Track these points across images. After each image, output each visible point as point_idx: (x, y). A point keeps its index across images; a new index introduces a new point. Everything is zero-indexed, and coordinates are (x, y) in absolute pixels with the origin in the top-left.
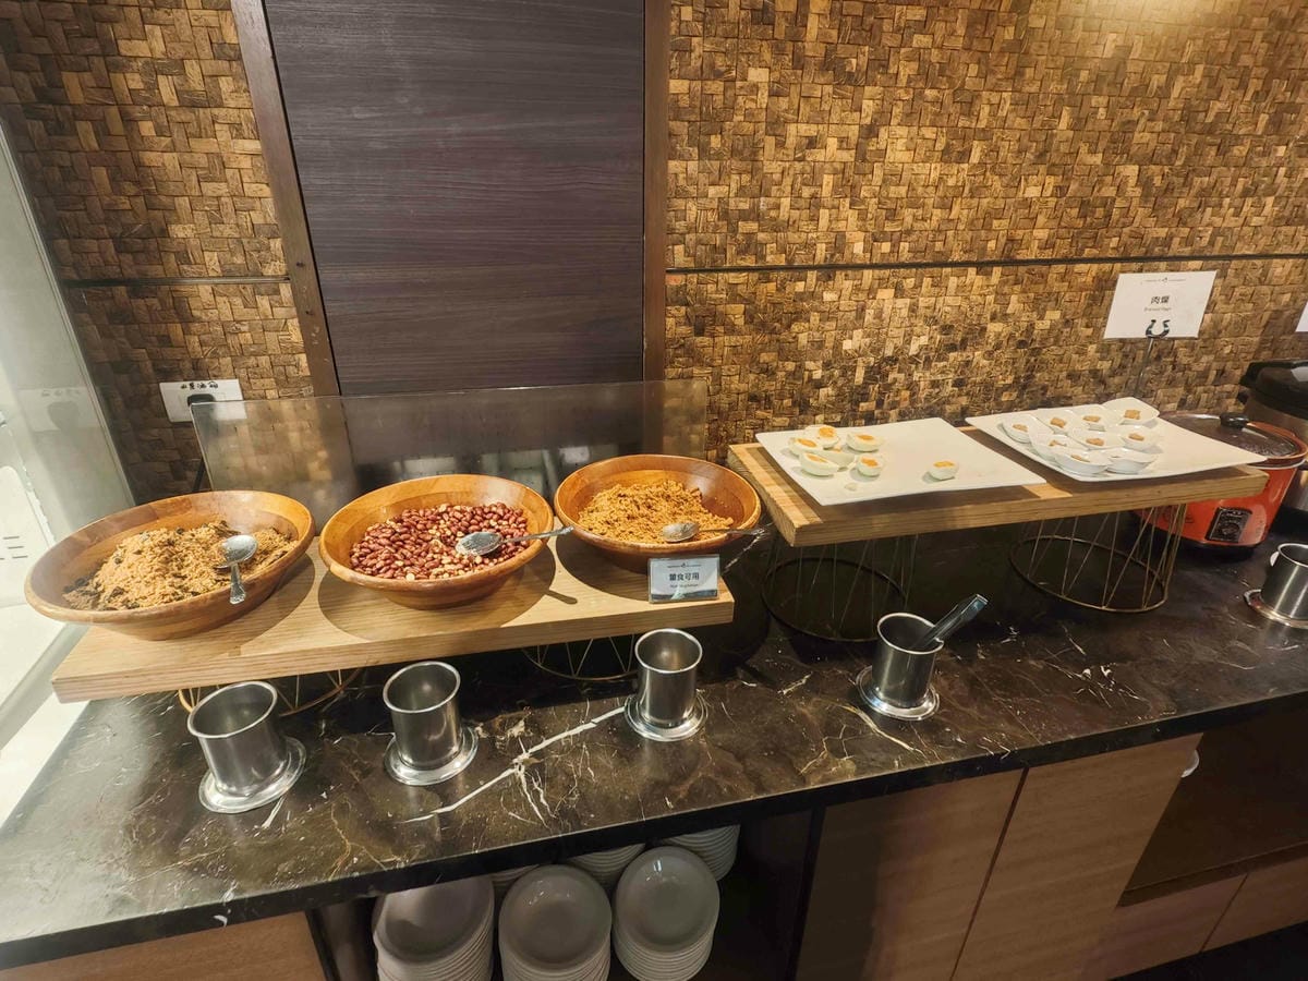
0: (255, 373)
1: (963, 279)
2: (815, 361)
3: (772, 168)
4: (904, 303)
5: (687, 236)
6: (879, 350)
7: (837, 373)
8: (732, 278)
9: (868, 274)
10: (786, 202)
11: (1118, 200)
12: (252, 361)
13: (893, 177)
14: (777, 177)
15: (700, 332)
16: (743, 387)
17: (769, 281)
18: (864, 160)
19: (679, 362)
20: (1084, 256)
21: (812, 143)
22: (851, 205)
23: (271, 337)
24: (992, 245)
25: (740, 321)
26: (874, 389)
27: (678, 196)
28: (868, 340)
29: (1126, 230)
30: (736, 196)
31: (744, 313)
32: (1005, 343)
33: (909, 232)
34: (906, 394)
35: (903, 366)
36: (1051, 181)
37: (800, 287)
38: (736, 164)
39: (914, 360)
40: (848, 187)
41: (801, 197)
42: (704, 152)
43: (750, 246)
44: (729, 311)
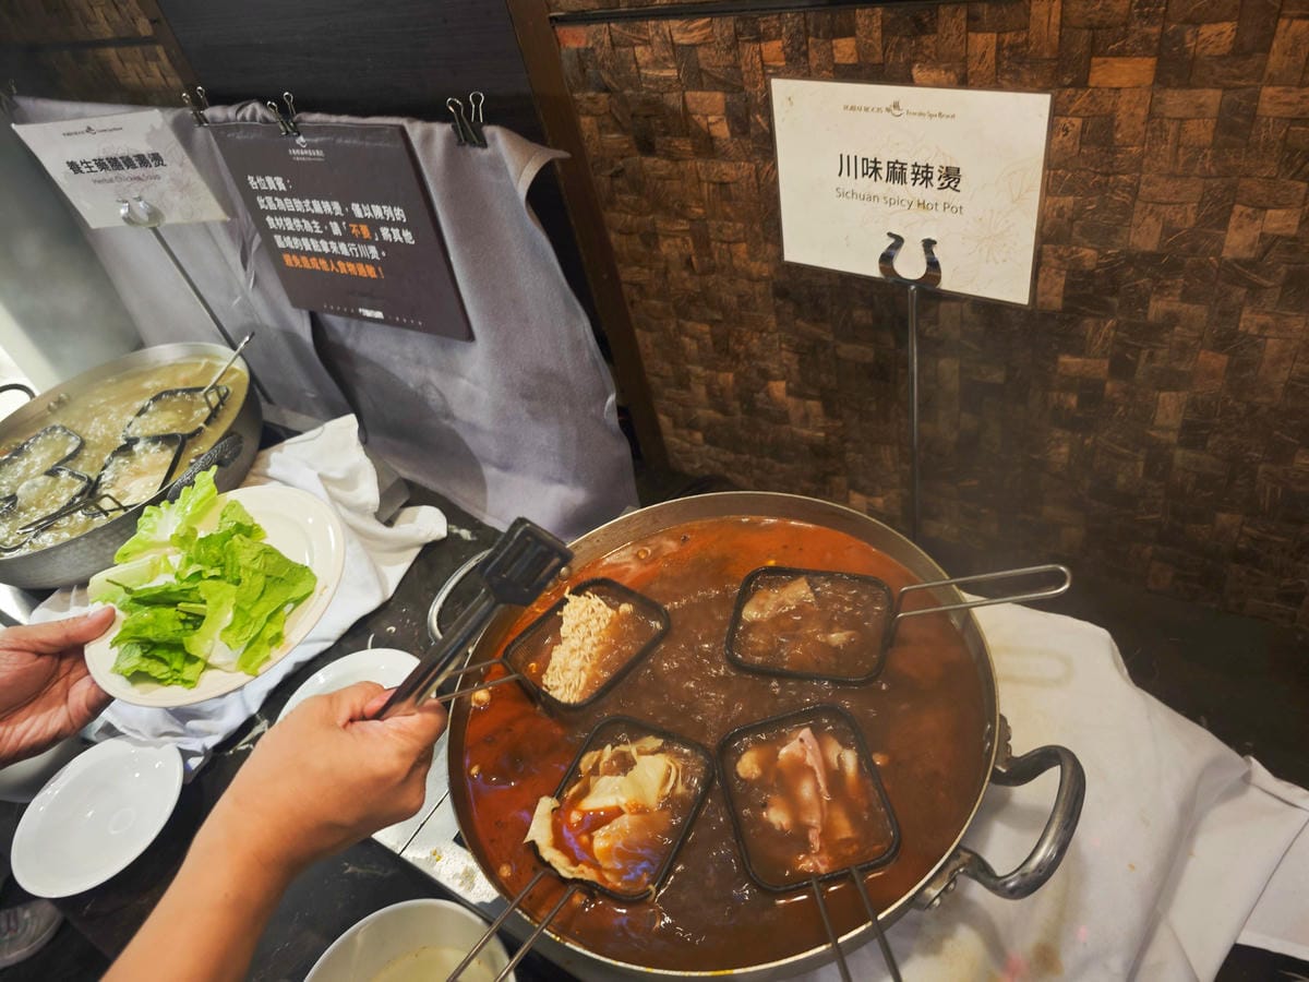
4: (1195, 102)
8: (678, 31)
19: (624, 203)
34: (1212, 359)
39: (1240, 274)
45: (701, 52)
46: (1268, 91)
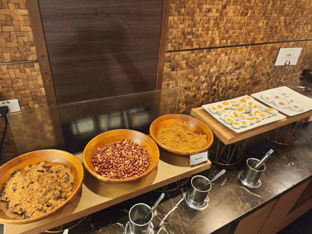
0: (24, 96)
1: (242, 49)
2: (203, 76)
3: (197, 18)
4: (227, 57)
5: (172, 40)
6: (219, 71)
7: (208, 79)
8: (184, 53)
9: (219, 49)
10: (200, 29)
11: (279, 26)
12: (23, 92)
13: (229, 21)
14: (199, 21)
15: (173, 70)
16: (183, 85)
17: (194, 53)
18: (222, 16)
19: (166, 80)
20: (270, 42)
21: (209, 10)
22: (217, 29)
23: (31, 83)
24: (249, 40)
25: (184, 66)
26: (217, 82)
27: (171, 28)
28: (217, 68)
29: (280, 34)
30: (187, 28)
31: (186, 63)
32: (249, 67)
33: (230, 37)
34: (224, 83)
35: (225, 75)
36: (265, 21)
37: (201, 54)
38: (188, 17)
39: (227, 73)
40: (217, 24)
41: (204, 27)
42: (179, 14)
43: (190, 43)
44: (182, 63)
45: (185, 55)
46: (231, 56)
